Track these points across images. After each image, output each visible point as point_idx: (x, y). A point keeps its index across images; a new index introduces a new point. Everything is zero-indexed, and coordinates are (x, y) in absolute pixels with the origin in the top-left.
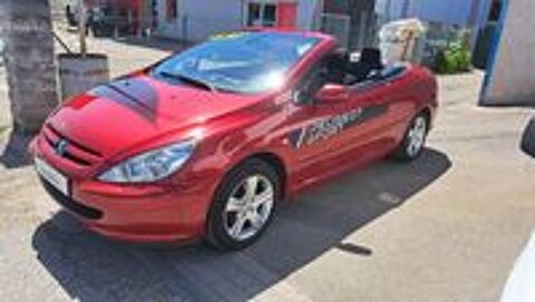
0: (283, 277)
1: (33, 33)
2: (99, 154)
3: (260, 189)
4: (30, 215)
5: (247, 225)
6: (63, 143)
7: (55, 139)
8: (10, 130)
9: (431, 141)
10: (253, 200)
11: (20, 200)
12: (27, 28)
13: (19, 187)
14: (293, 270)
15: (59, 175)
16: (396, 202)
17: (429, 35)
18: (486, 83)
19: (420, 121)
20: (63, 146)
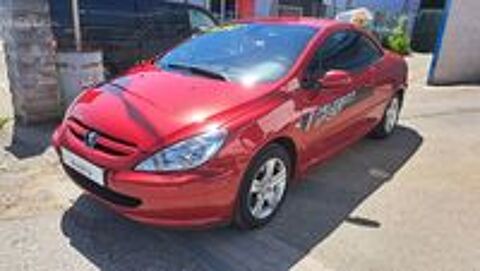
0: (307, 252)
1: (34, 29)
2: (134, 145)
3: (276, 171)
4: (51, 203)
5: (266, 204)
6: (92, 135)
7: (83, 131)
8: (12, 123)
9: (403, 119)
10: (270, 181)
11: (37, 189)
12: (27, 25)
13: (33, 177)
14: (314, 245)
15: (94, 167)
16: (385, 176)
17: (375, 23)
18: (434, 64)
19: (395, 101)
20: (94, 138)
